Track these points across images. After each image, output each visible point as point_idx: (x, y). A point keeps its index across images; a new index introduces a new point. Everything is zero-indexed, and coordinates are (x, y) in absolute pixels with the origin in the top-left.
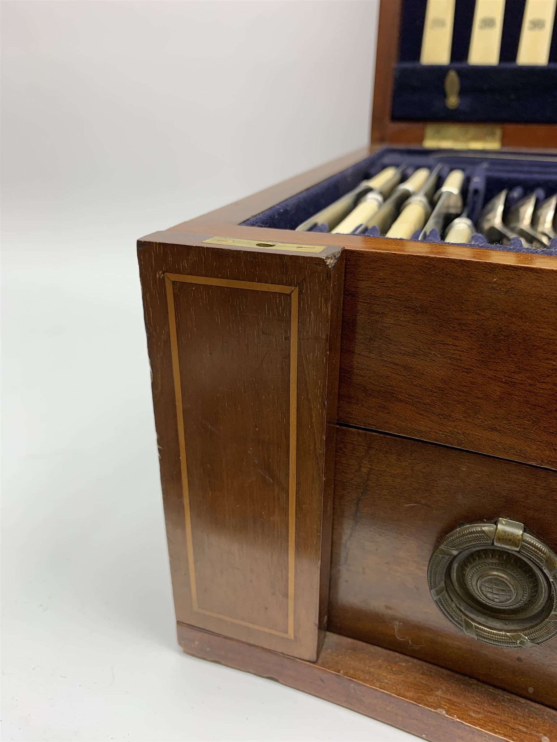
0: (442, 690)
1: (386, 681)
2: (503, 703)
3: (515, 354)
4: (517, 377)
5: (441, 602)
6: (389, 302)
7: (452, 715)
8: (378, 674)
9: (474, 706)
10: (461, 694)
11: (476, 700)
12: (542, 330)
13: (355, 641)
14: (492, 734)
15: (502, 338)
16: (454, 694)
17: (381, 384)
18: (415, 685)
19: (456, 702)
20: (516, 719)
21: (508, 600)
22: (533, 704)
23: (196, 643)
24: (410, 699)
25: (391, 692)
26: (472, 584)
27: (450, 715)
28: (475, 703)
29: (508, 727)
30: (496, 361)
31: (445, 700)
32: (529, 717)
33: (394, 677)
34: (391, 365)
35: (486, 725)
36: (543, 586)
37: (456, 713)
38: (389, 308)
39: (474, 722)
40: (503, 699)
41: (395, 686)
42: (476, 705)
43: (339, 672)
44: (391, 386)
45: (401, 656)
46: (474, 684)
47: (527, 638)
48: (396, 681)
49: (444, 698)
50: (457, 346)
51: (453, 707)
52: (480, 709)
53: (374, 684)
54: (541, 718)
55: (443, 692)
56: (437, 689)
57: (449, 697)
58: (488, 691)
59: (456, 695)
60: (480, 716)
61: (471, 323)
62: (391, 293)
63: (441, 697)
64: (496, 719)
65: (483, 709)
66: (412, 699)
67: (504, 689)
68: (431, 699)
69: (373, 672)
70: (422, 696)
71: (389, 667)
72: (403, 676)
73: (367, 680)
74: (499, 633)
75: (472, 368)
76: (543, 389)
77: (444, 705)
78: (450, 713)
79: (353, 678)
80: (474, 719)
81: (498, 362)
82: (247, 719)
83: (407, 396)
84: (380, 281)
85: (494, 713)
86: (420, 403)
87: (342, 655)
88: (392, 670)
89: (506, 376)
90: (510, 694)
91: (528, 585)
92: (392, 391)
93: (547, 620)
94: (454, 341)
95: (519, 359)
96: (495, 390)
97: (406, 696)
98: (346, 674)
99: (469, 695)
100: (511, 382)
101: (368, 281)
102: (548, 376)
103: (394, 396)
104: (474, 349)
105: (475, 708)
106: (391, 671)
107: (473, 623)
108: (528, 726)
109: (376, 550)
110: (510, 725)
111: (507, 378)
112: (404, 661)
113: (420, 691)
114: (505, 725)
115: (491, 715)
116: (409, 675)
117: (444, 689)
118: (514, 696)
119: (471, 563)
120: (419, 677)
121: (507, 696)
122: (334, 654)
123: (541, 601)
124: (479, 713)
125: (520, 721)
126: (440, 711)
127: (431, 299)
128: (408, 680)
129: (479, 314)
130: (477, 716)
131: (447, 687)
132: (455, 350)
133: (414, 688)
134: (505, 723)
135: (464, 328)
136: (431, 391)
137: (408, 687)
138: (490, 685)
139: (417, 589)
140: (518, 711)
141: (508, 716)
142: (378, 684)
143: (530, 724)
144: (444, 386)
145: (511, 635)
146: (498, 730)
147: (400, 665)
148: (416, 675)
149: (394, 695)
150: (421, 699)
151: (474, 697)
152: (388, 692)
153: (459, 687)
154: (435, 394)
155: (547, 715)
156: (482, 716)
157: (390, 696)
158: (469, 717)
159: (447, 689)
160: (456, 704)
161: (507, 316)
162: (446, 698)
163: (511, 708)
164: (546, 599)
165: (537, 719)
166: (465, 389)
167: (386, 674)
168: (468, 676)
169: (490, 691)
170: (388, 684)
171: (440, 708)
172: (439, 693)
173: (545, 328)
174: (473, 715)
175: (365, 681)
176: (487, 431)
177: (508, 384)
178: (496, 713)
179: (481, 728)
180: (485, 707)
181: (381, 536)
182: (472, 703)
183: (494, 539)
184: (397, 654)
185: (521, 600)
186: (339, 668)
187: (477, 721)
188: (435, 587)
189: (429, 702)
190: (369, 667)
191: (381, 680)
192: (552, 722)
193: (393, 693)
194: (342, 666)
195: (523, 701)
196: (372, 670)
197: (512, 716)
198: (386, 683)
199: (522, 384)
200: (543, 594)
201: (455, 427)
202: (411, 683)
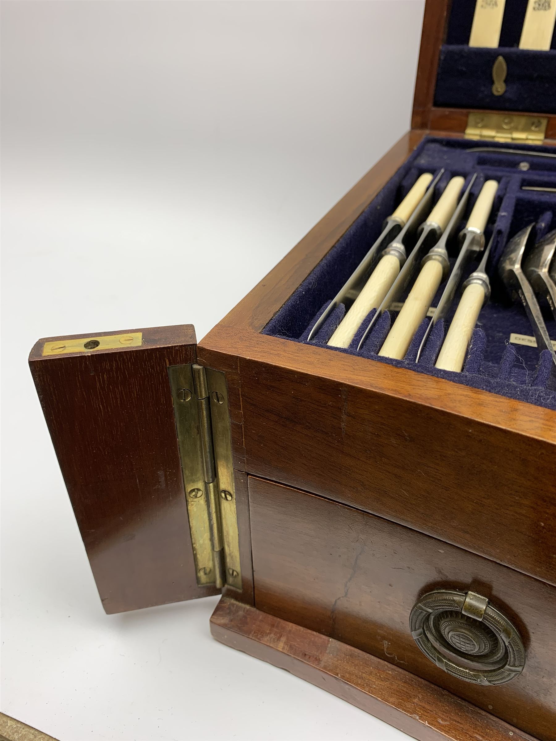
0: (419, 698)
1: (374, 686)
2: (467, 714)
3: (485, 486)
4: (485, 501)
5: (419, 641)
6: (383, 428)
7: (424, 720)
8: (369, 679)
9: (443, 715)
10: (434, 703)
11: (445, 709)
12: (507, 473)
13: (353, 648)
14: (454, 739)
15: (475, 472)
16: (428, 703)
17: (377, 484)
18: (398, 691)
19: (429, 709)
20: (475, 728)
21: (472, 650)
22: (491, 717)
23: (226, 637)
24: (392, 704)
25: (377, 696)
26: (444, 633)
27: (422, 720)
28: (444, 712)
29: (467, 735)
30: (470, 487)
31: (420, 707)
32: (487, 728)
33: (381, 683)
34: (384, 471)
35: (450, 732)
36: (501, 645)
37: (427, 719)
38: (383, 432)
39: (441, 728)
40: (468, 710)
41: (381, 691)
42: (445, 714)
43: (337, 675)
44: (384, 486)
45: (390, 665)
46: (446, 695)
47: (485, 679)
48: (383, 687)
49: (420, 705)
50: (438, 470)
51: (426, 714)
52: (447, 717)
53: (364, 688)
54: (496, 729)
55: (419, 700)
56: (415, 696)
57: (423, 704)
58: (457, 702)
59: (430, 704)
60: (447, 723)
61: (450, 457)
62: (384, 422)
63: (417, 704)
64: (459, 727)
65: (449, 718)
66: (393, 704)
67: (469, 702)
68: (408, 705)
69: (364, 677)
70: (402, 702)
71: (378, 674)
72: (388, 683)
73: (359, 684)
74: (464, 670)
75: (450, 487)
76: (506, 514)
77: (419, 711)
78: (422, 719)
79: (348, 681)
80: (441, 726)
81: (471, 488)
82: (263, 702)
83: (397, 496)
84: (376, 412)
85: (458, 722)
86: (407, 502)
87: (341, 660)
88: (380, 676)
89: (477, 499)
90: (474, 707)
91: (489, 643)
92: (385, 490)
93: (502, 670)
94: (436, 466)
95: (488, 489)
96: (468, 507)
97: (389, 701)
98: (343, 677)
99: (440, 704)
100: (481, 503)
101: (365, 409)
102: (511, 506)
103: (387, 494)
104: (452, 475)
105: (444, 716)
106: (379, 678)
107: (444, 660)
108: (484, 735)
109: (371, 592)
110: (470, 733)
111: (477, 500)
112: (390, 669)
113: (400, 698)
114: (466, 733)
115: (455, 723)
116: (393, 683)
117: (421, 697)
118: (477, 708)
119: (444, 618)
120: (401, 685)
121: (471, 708)
122: (335, 659)
123: (499, 655)
124: (446, 721)
125: (478, 731)
126: (415, 716)
127: (418, 433)
128: (392, 687)
129: (457, 452)
130: (444, 723)
131: (423, 696)
132: (436, 472)
133: (397, 695)
134: (466, 731)
135: (444, 459)
136: (417, 496)
137: (392, 693)
138: (459, 697)
139: (403, 623)
140: (478, 721)
141: (470, 726)
142: (367, 689)
143: (486, 734)
144: (427, 495)
145: (473, 674)
146: (459, 736)
147: (387, 673)
148: (399, 683)
149: (379, 699)
150: (401, 705)
151: (444, 706)
152: (375, 696)
153: (433, 697)
154: (420, 499)
155: (501, 727)
156: (449, 723)
157: (376, 699)
158: (437, 723)
159: (423, 698)
160: (428, 711)
161: (479, 458)
162: (421, 706)
163: (472, 718)
164: (503, 654)
165: (492, 730)
166: (443, 501)
167: (375, 680)
168: (441, 688)
169: (458, 702)
170: (376, 689)
171: (415, 714)
172: (416, 700)
173: (510, 473)
174: (441, 722)
175: (357, 684)
176: (460, 532)
177: (479, 504)
178: (460, 722)
179: (446, 733)
180: (452, 716)
181: (374, 584)
182: (442, 711)
183: (462, 608)
184: (386, 663)
185: (483, 651)
186: (338, 672)
187: (443, 728)
188: (415, 630)
189: (406, 707)
190: (362, 672)
191: (371, 685)
192: (505, 733)
193: (379, 697)
194: (340, 669)
195: (484, 713)
196: (364, 675)
197: (473, 726)
198: (374, 688)
199: (490, 507)
200: (501, 651)
201: (435, 524)
202: (395, 690)
